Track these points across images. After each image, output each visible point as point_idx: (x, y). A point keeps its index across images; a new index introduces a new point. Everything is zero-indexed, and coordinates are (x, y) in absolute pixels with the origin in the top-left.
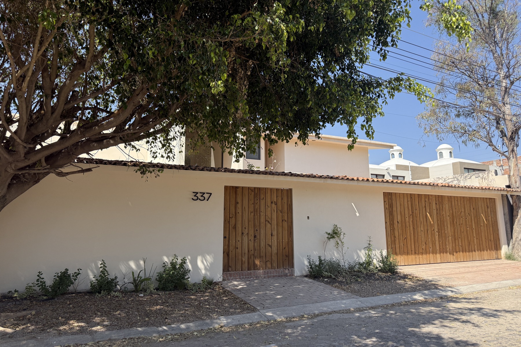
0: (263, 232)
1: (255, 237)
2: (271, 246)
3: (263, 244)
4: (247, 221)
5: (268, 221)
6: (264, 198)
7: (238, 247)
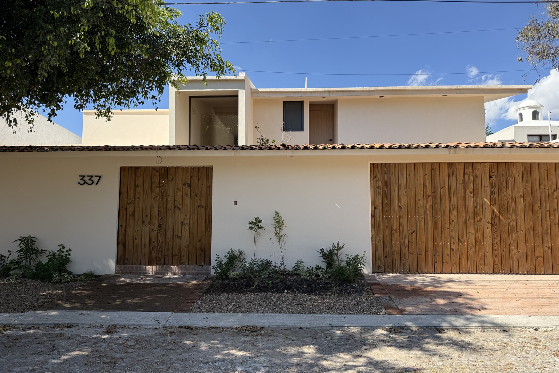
0: (170, 220)
1: (159, 226)
2: (180, 238)
3: (169, 235)
4: (149, 207)
5: (178, 208)
6: (174, 180)
7: (137, 237)
